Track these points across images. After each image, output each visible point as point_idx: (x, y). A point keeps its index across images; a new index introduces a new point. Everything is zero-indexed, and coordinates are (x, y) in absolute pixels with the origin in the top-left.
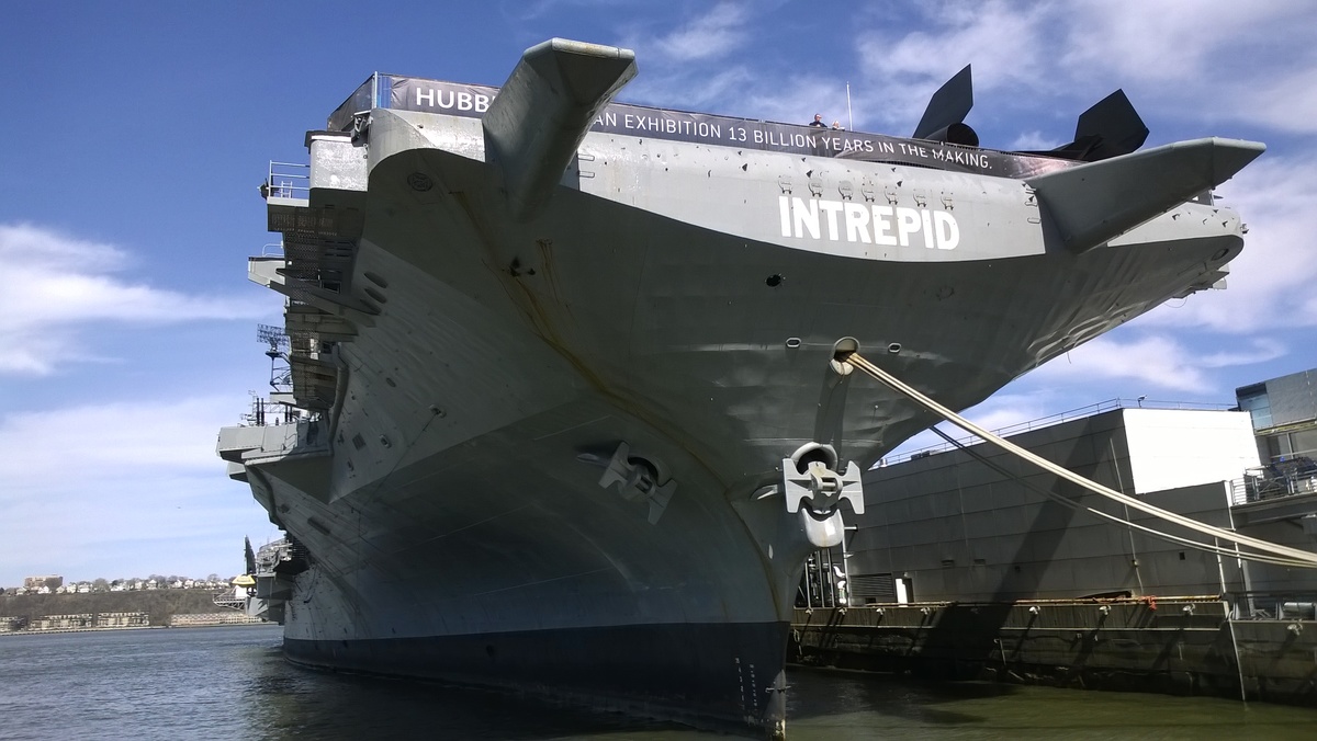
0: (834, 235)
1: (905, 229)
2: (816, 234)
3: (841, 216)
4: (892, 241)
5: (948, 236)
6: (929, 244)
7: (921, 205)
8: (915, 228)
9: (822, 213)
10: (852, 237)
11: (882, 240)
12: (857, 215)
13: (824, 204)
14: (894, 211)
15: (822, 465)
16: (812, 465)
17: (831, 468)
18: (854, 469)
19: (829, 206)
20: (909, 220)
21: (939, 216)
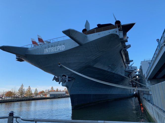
0: (50, 52)
1: (58, 49)
5: (63, 48)
6: (61, 50)
7: (60, 45)
8: (59, 48)
15: (65, 77)
16: (63, 77)
17: (66, 77)
18: (67, 77)
19: (50, 49)
20: (59, 47)
21: (62, 46)
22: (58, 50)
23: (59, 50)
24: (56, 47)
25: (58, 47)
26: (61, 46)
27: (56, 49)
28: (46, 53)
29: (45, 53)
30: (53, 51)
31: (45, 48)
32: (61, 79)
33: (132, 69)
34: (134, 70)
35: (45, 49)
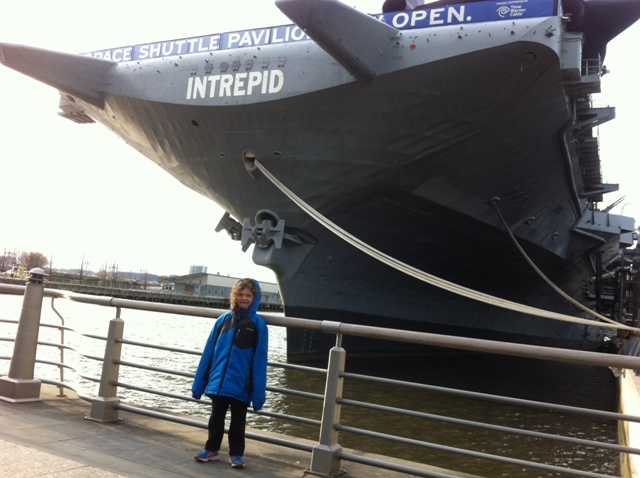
0: (212, 95)
1: (251, 84)
3: (218, 83)
4: (242, 93)
5: (276, 85)
6: (264, 91)
7: (264, 68)
8: (257, 83)
9: (209, 83)
11: (238, 93)
13: (210, 78)
14: (248, 75)
15: (269, 222)
16: (264, 222)
17: (275, 224)
18: (281, 224)
19: (213, 78)
20: (255, 79)
22: (250, 92)
23: (257, 89)
24: (244, 75)
25: (252, 74)
26: (266, 73)
27: (242, 84)
28: (195, 97)
29: (188, 97)
30: (229, 94)
31: (194, 75)
32: (253, 229)
33: (608, 225)
34: (618, 232)
35: (191, 80)
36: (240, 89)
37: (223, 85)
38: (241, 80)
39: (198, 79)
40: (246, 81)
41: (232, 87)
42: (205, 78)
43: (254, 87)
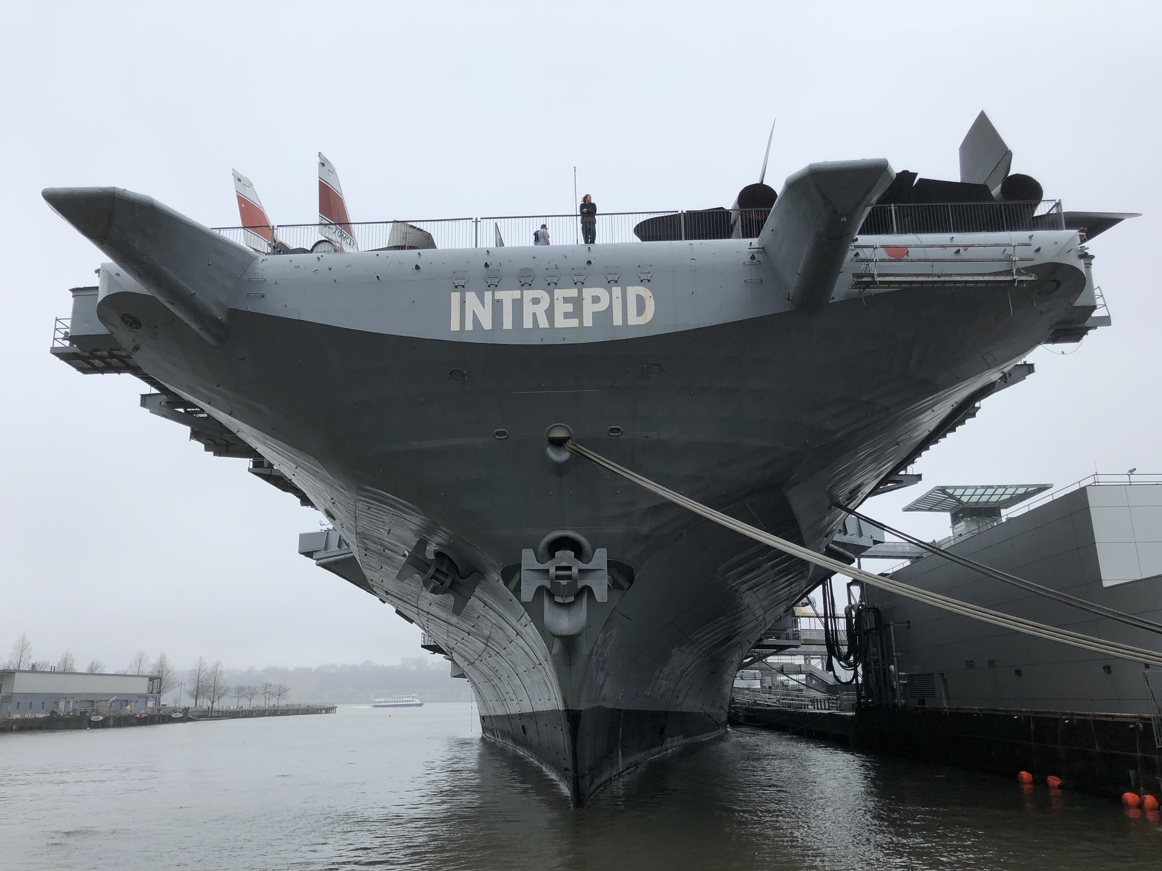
0: (508, 324)
1: (589, 309)
2: (487, 324)
3: (518, 305)
4: (573, 323)
5: (641, 310)
6: (617, 321)
7: (610, 283)
8: (602, 306)
9: (497, 304)
10: (528, 324)
12: (536, 301)
13: (500, 295)
14: (580, 293)
15: (571, 554)
16: (558, 554)
17: (581, 557)
18: (600, 557)
20: (596, 300)
21: (633, 292)
22: (588, 322)
23: (603, 317)
24: (573, 293)
25: (588, 293)
26: (617, 291)
27: (569, 307)
28: (469, 326)
29: (455, 326)
30: (544, 323)
31: (461, 288)
32: (552, 568)
35: (455, 297)
36: (567, 316)
37: (528, 309)
38: (566, 300)
39: (471, 297)
40: (578, 302)
41: (550, 313)
42: (488, 295)
43: (595, 314)
